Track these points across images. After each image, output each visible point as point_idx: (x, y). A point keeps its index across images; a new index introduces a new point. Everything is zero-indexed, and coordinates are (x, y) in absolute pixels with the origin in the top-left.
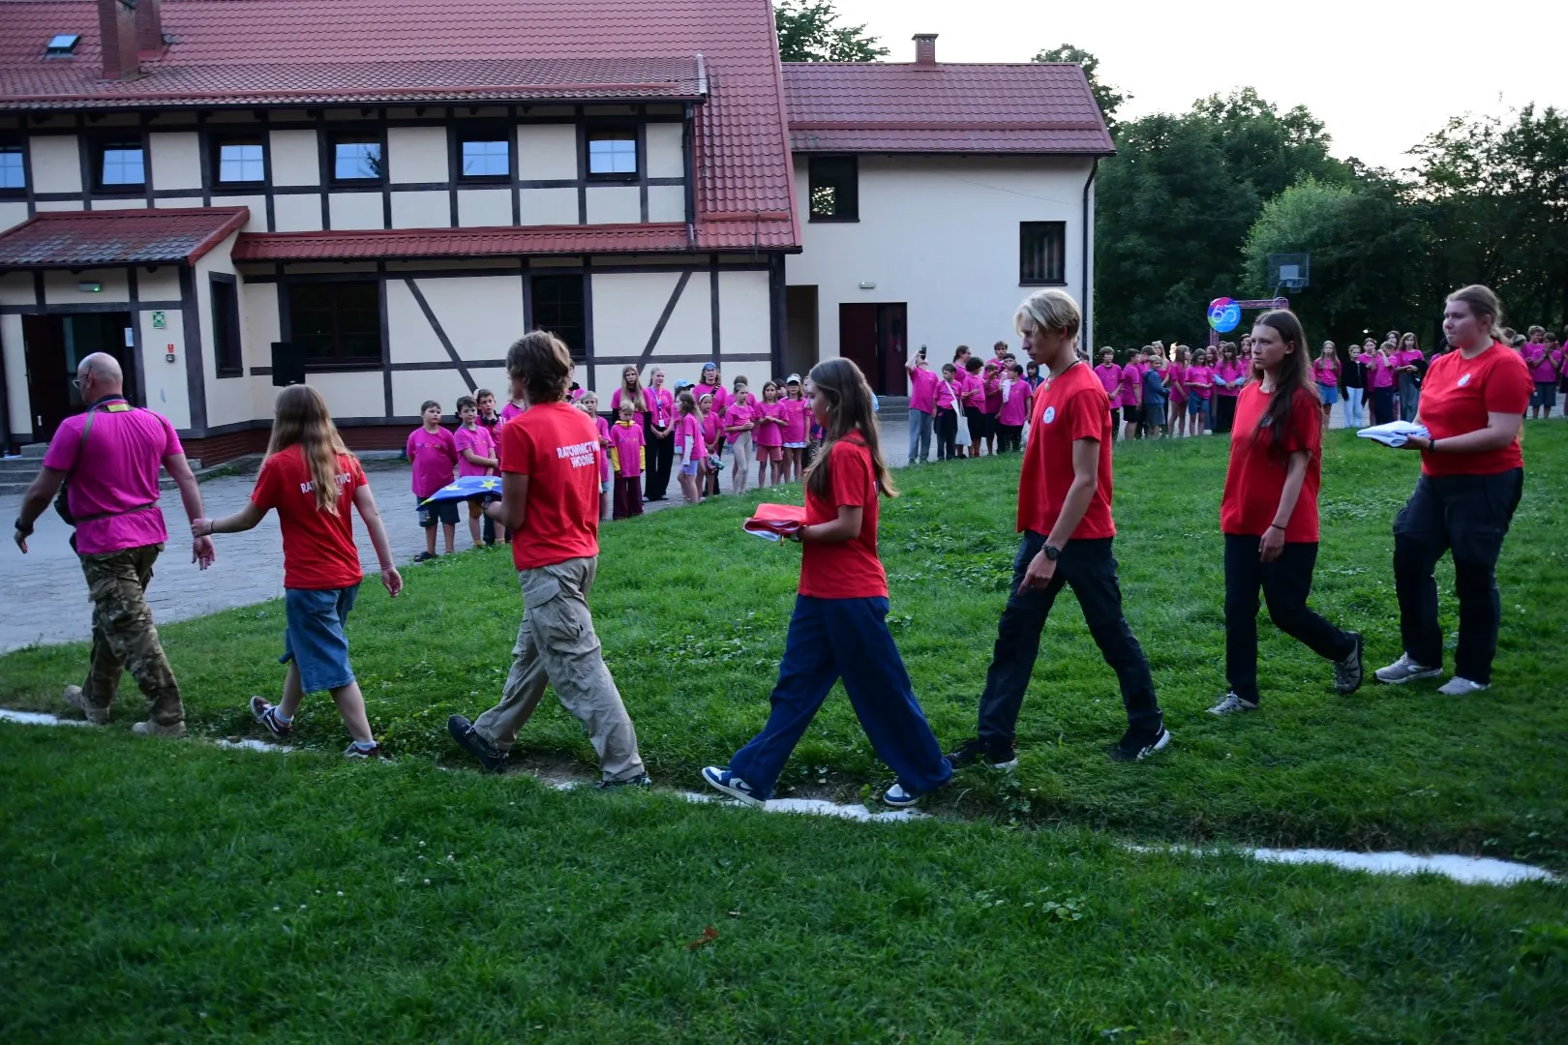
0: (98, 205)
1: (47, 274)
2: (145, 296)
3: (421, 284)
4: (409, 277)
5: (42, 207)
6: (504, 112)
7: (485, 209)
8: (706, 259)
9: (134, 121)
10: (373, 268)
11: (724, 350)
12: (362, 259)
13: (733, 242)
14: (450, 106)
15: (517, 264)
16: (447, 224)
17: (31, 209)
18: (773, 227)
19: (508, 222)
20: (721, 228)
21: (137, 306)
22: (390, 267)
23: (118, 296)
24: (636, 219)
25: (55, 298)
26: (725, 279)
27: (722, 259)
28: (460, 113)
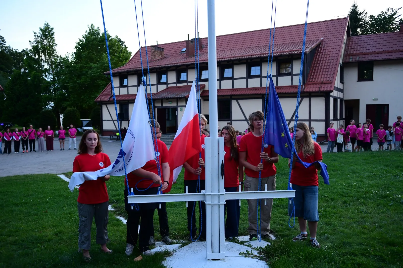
0: (178, 85)
1: (163, 100)
2: (179, 104)
3: (239, 101)
4: (237, 99)
5: (169, 86)
6: (259, 60)
7: (254, 83)
8: (308, 94)
9: (185, 67)
10: (229, 97)
11: (312, 118)
12: (226, 96)
13: (314, 90)
14: (247, 59)
15: (261, 96)
16: (245, 87)
17: (167, 86)
18: (326, 85)
19: (259, 86)
20: (312, 86)
21: (178, 106)
22: (233, 97)
23: (175, 104)
24: (290, 84)
25: (164, 105)
26: (313, 100)
27: (312, 94)
28: (249, 61)
